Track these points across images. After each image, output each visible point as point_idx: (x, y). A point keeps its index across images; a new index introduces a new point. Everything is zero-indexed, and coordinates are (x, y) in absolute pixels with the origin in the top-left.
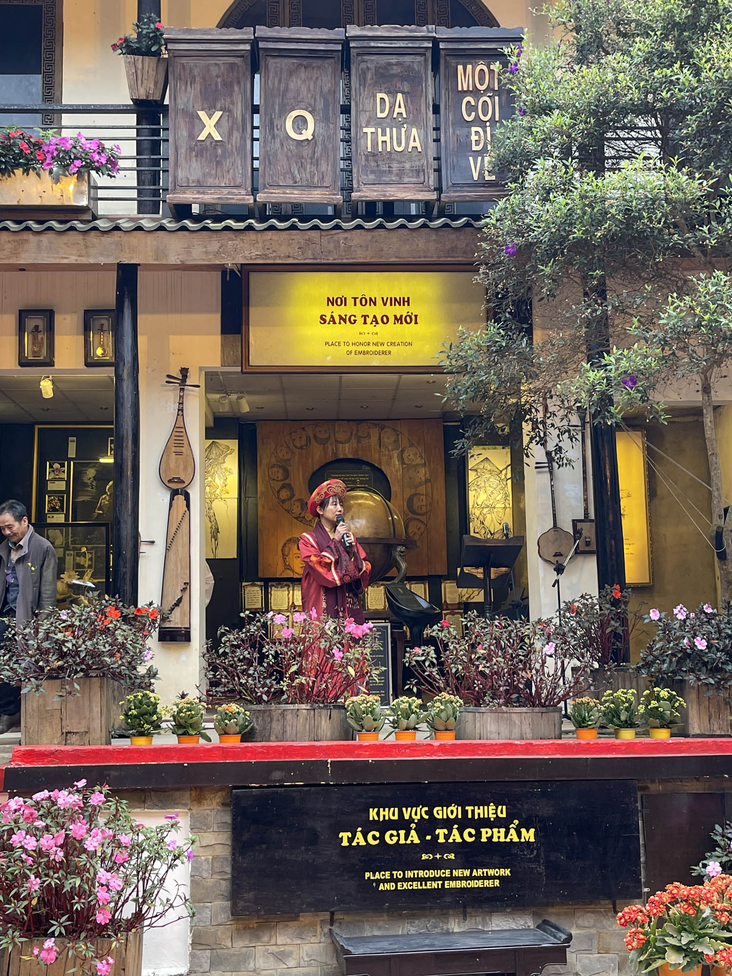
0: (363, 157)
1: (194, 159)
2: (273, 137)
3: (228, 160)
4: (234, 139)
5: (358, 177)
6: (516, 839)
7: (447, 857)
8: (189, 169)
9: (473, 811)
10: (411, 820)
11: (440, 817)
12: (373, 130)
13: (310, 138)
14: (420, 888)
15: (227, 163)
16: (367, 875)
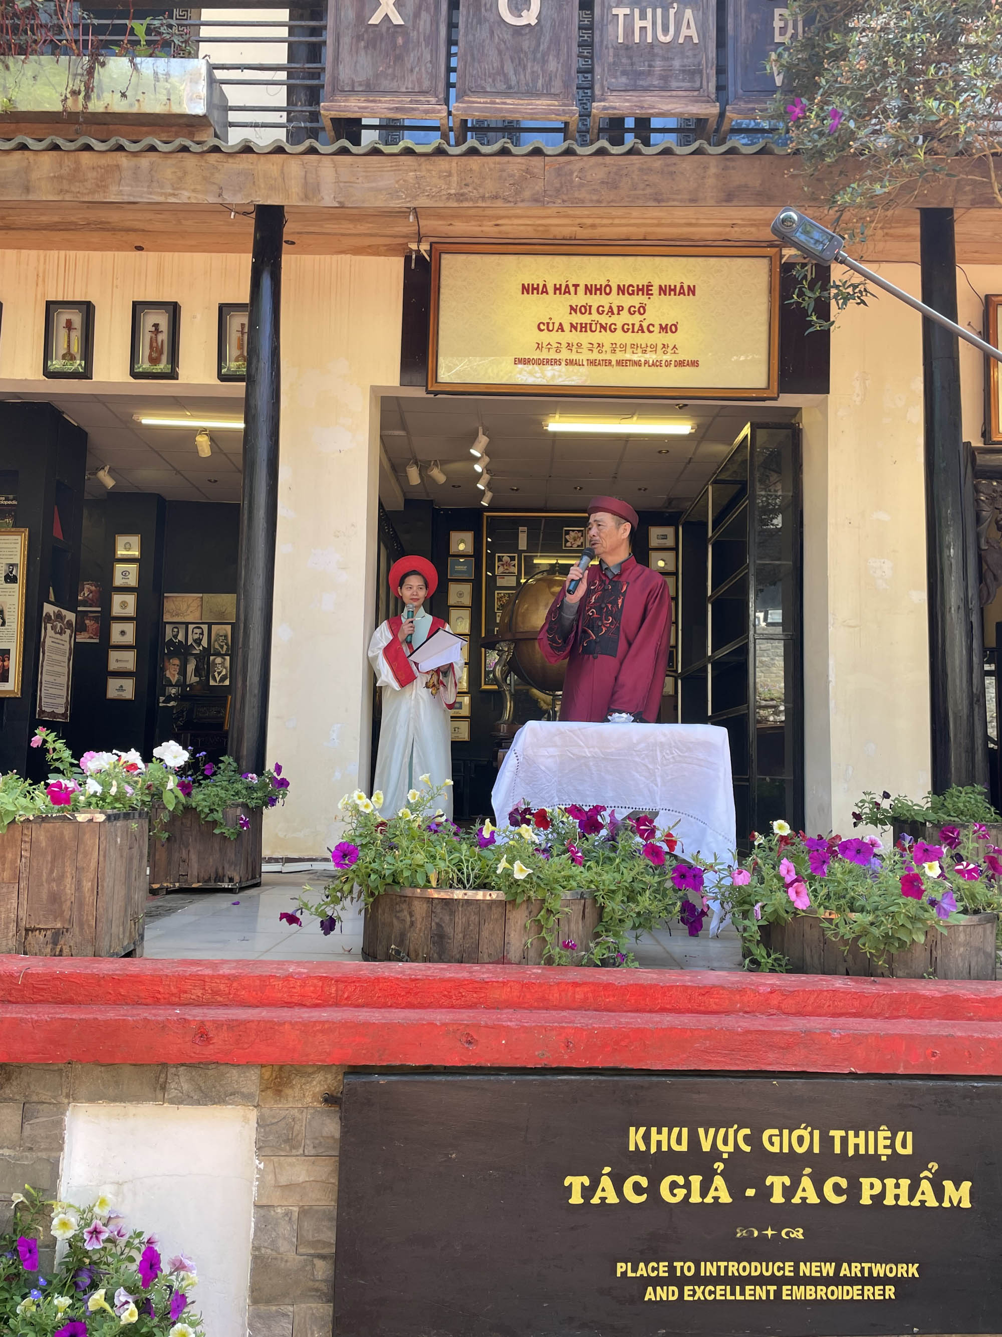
0: (611, 51)
1: (363, 53)
2: (479, 22)
3: (412, 55)
4: (422, 23)
5: (602, 78)
6: (932, 1202)
7: (787, 1234)
8: (355, 66)
9: (844, 1141)
10: (715, 1154)
11: (775, 1149)
12: (627, 11)
13: (533, 22)
14: (729, 1297)
15: (411, 59)
16: (621, 1267)
